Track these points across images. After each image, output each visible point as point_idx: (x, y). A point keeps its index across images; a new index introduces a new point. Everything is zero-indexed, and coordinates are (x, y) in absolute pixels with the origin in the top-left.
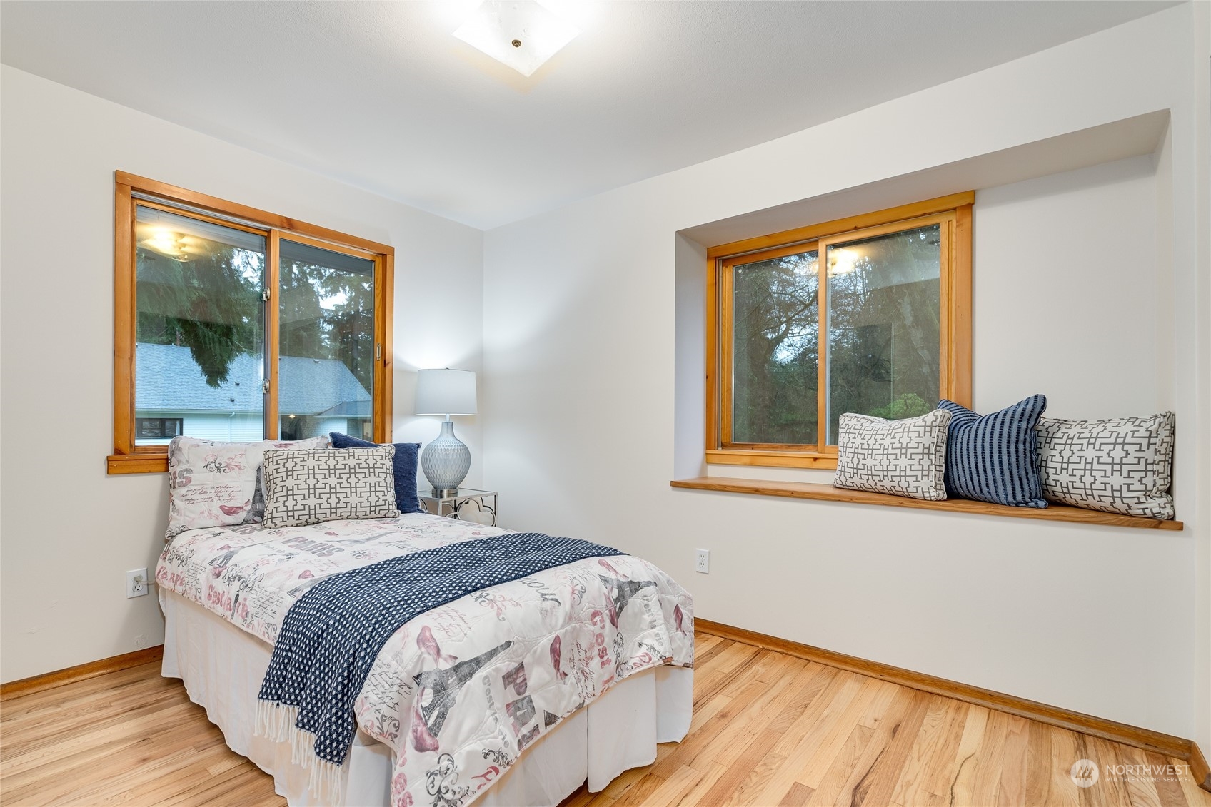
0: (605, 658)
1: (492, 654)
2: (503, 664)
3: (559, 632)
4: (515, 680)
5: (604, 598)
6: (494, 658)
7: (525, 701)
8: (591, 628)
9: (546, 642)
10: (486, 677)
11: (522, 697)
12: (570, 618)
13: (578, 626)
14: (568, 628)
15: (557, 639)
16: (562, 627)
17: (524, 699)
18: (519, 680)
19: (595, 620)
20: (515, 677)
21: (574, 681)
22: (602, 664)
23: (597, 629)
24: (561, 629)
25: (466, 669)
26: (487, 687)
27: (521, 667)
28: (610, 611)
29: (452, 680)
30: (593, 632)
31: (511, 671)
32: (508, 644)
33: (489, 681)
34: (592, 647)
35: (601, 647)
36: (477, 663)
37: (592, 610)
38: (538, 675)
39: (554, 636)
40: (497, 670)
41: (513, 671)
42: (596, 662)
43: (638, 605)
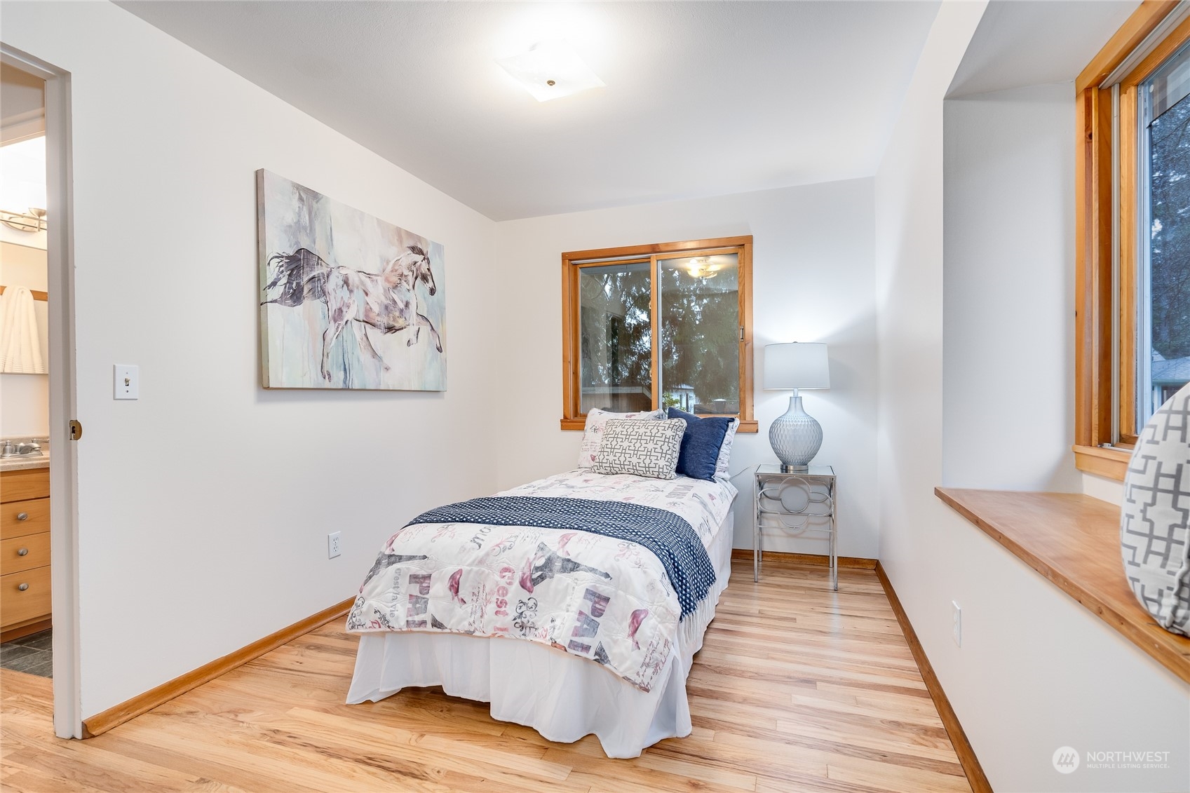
0: (503, 609)
1: (411, 558)
2: (415, 568)
3: (465, 568)
4: (422, 583)
5: (525, 561)
6: (411, 561)
7: (423, 600)
8: (497, 578)
9: (451, 569)
10: (398, 569)
11: (421, 596)
12: (481, 562)
13: (487, 571)
14: (475, 569)
15: (460, 572)
16: (470, 565)
17: (424, 598)
18: (425, 585)
19: (504, 574)
20: (421, 580)
21: (470, 611)
22: (497, 613)
23: (503, 582)
24: (468, 566)
25: (393, 559)
26: (397, 575)
27: (429, 577)
28: (524, 574)
29: (385, 561)
30: (497, 582)
31: (419, 575)
32: (425, 557)
33: (400, 572)
34: (492, 593)
35: (500, 598)
36: (400, 558)
37: (506, 566)
38: (439, 588)
39: (459, 568)
40: (408, 568)
41: (420, 576)
42: (492, 607)
43: (565, 584)
